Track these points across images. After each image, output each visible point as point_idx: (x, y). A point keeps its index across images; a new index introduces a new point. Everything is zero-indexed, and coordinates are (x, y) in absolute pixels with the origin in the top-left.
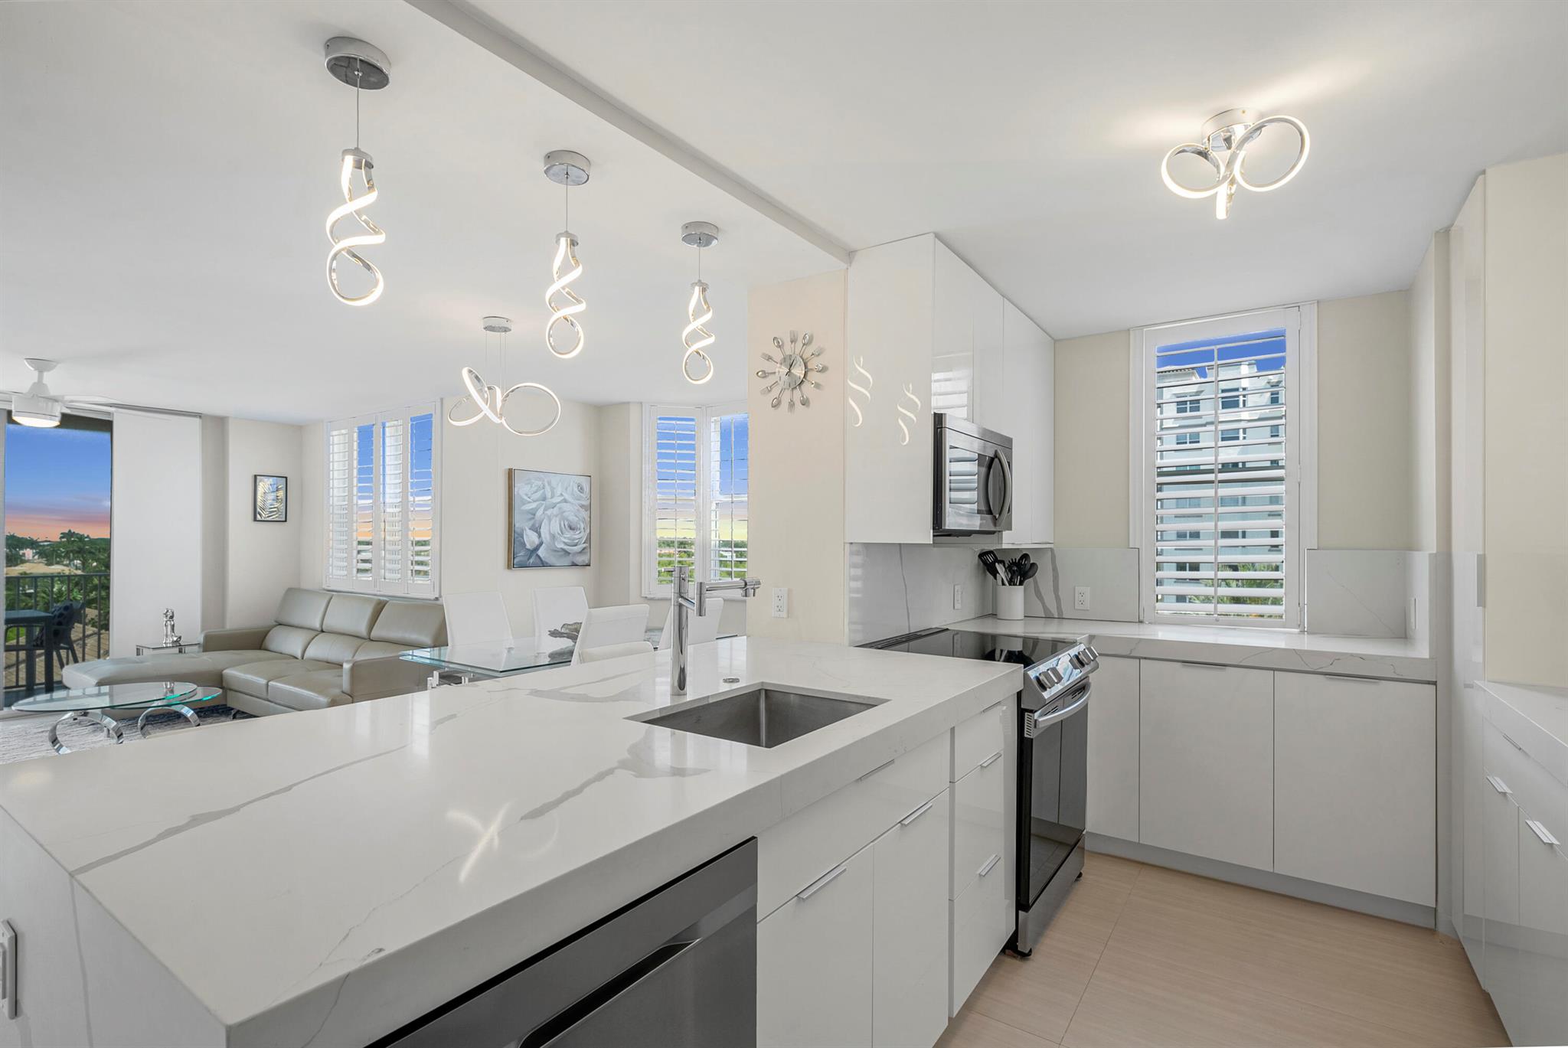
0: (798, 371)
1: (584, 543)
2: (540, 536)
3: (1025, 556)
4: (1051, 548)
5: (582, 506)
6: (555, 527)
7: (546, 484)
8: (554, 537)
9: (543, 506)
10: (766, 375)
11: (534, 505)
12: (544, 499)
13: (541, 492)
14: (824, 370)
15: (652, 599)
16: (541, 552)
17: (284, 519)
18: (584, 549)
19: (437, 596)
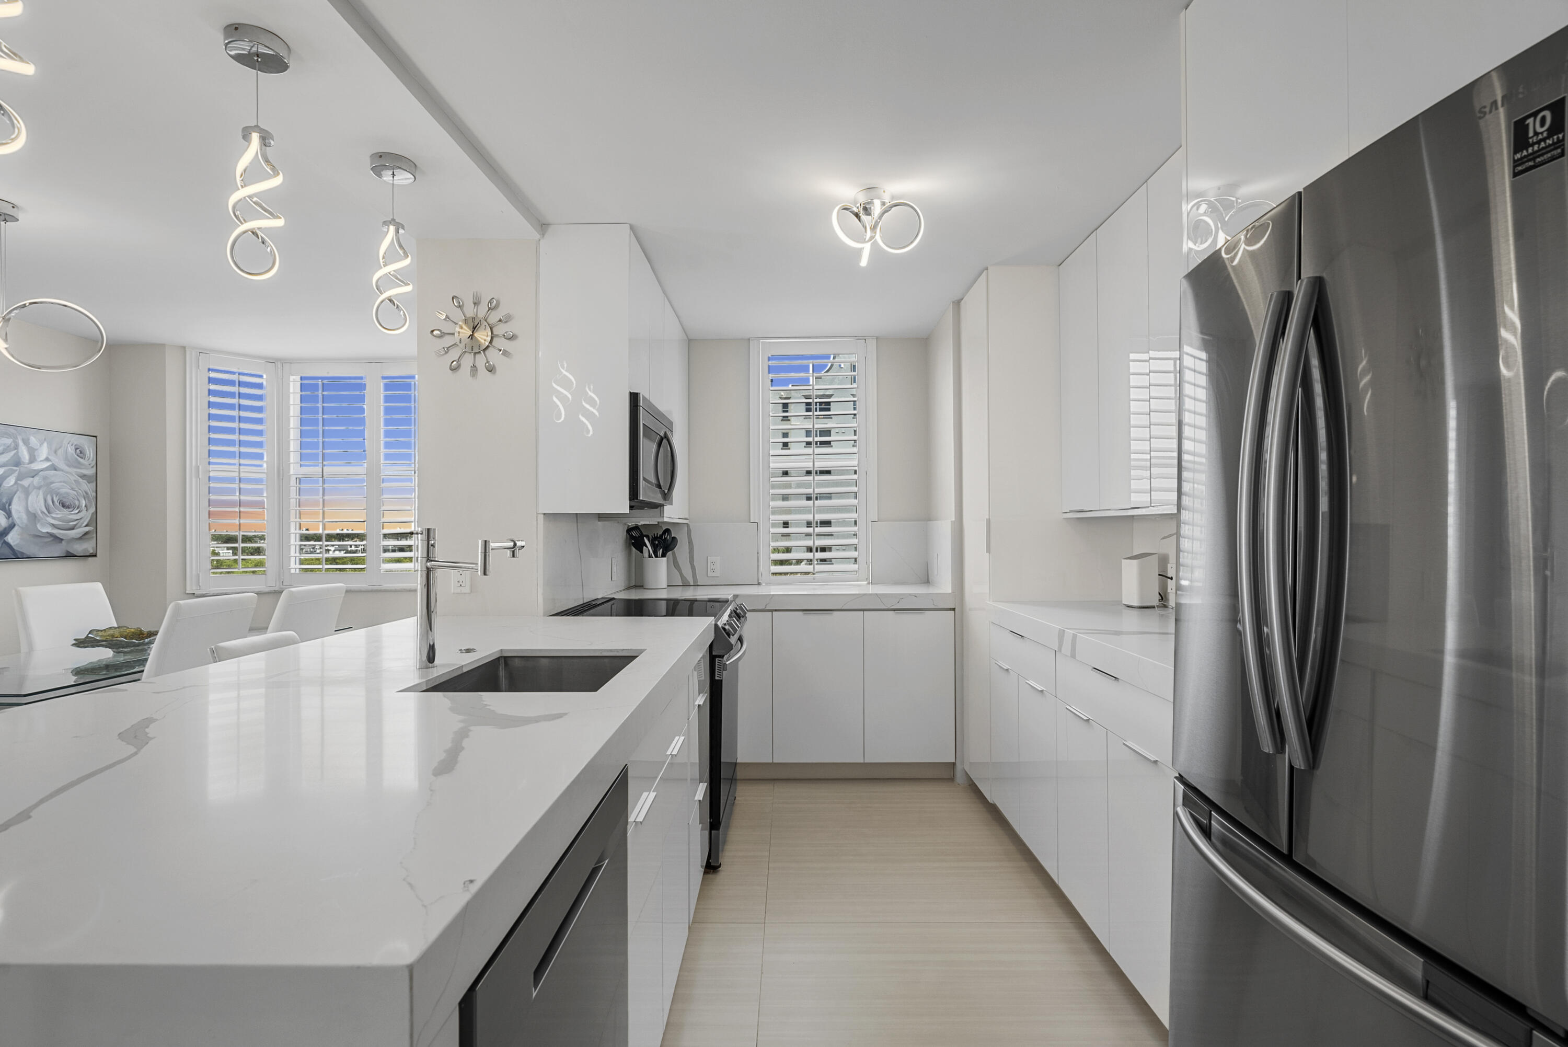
0: (483, 336)
1: (86, 526)
2: (9, 516)
3: (667, 531)
4: (687, 524)
5: (83, 476)
6: (37, 502)
7: (21, 443)
8: (36, 517)
9: (16, 474)
10: (443, 335)
12: (17, 463)
13: (13, 452)
14: (513, 338)
15: (203, 596)
16: (11, 539)
18: (86, 534)
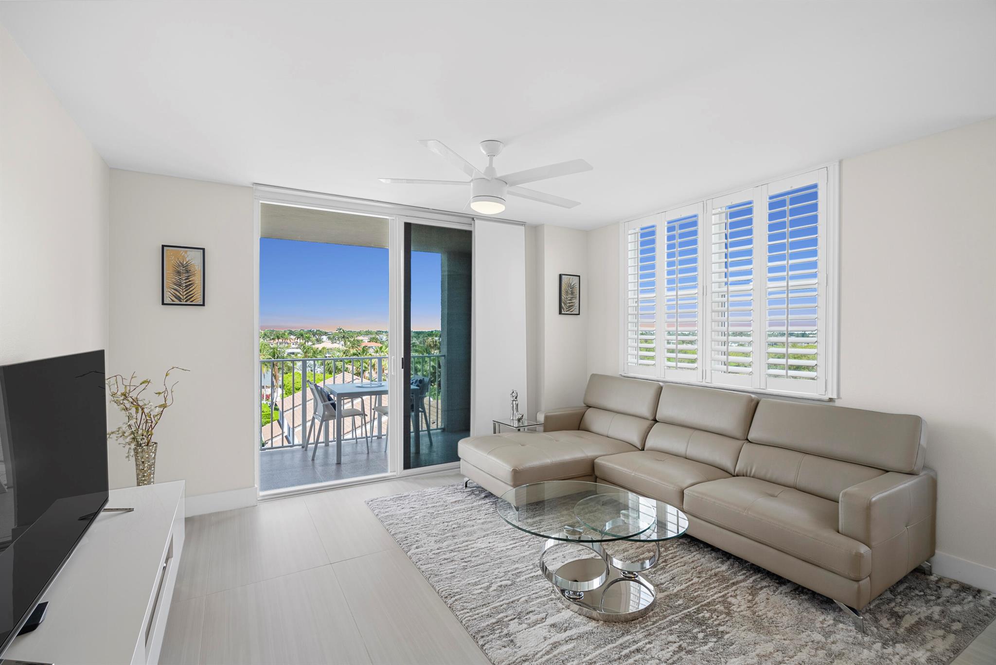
17: (578, 313)
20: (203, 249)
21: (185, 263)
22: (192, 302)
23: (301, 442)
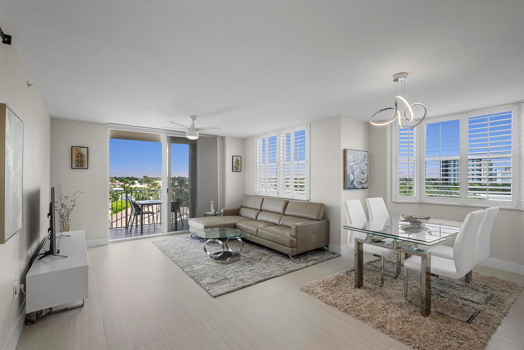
1: (366, 179)
2: (354, 176)
5: (366, 164)
6: (358, 172)
7: (356, 155)
8: (358, 177)
9: (355, 164)
11: (352, 164)
12: (355, 161)
13: (354, 158)
15: (397, 203)
16: (354, 183)
17: (240, 171)
18: (366, 181)
19: (309, 199)
20: (88, 148)
21: (80, 153)
22: (83, 167)
23: (125, 226)
